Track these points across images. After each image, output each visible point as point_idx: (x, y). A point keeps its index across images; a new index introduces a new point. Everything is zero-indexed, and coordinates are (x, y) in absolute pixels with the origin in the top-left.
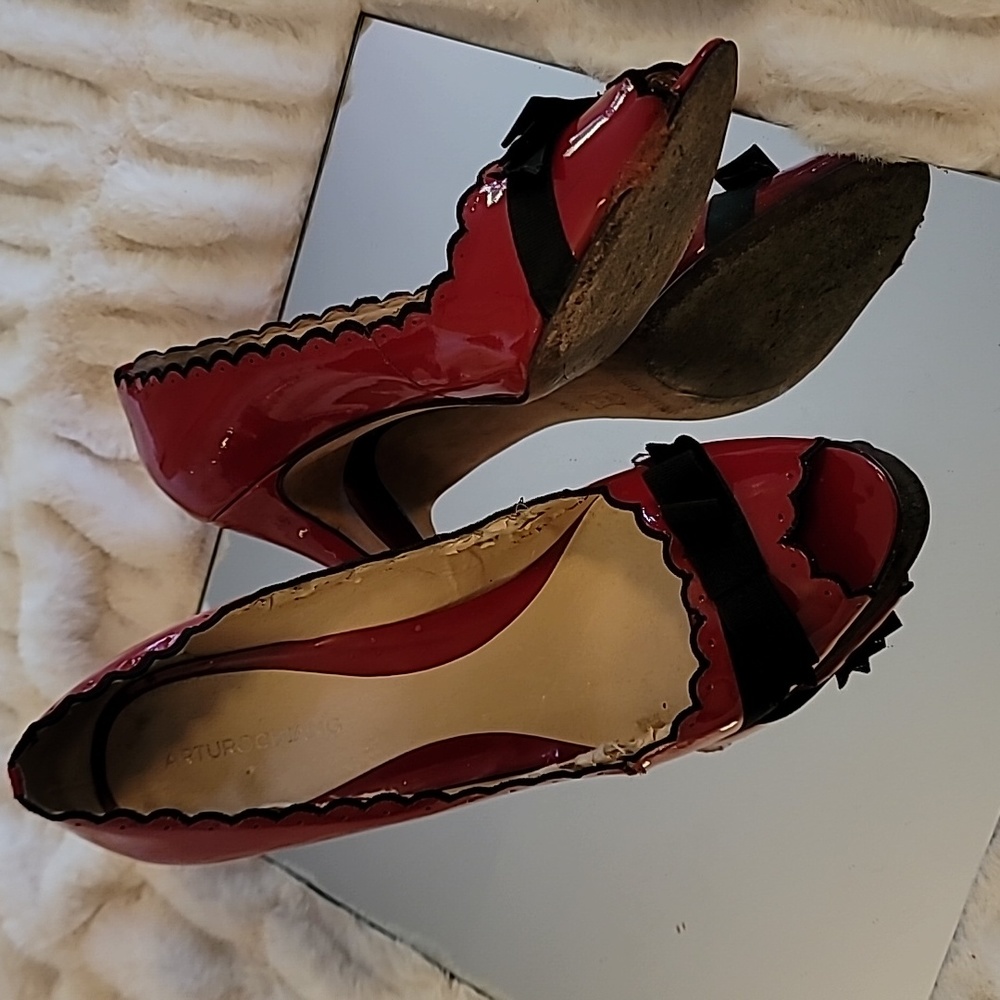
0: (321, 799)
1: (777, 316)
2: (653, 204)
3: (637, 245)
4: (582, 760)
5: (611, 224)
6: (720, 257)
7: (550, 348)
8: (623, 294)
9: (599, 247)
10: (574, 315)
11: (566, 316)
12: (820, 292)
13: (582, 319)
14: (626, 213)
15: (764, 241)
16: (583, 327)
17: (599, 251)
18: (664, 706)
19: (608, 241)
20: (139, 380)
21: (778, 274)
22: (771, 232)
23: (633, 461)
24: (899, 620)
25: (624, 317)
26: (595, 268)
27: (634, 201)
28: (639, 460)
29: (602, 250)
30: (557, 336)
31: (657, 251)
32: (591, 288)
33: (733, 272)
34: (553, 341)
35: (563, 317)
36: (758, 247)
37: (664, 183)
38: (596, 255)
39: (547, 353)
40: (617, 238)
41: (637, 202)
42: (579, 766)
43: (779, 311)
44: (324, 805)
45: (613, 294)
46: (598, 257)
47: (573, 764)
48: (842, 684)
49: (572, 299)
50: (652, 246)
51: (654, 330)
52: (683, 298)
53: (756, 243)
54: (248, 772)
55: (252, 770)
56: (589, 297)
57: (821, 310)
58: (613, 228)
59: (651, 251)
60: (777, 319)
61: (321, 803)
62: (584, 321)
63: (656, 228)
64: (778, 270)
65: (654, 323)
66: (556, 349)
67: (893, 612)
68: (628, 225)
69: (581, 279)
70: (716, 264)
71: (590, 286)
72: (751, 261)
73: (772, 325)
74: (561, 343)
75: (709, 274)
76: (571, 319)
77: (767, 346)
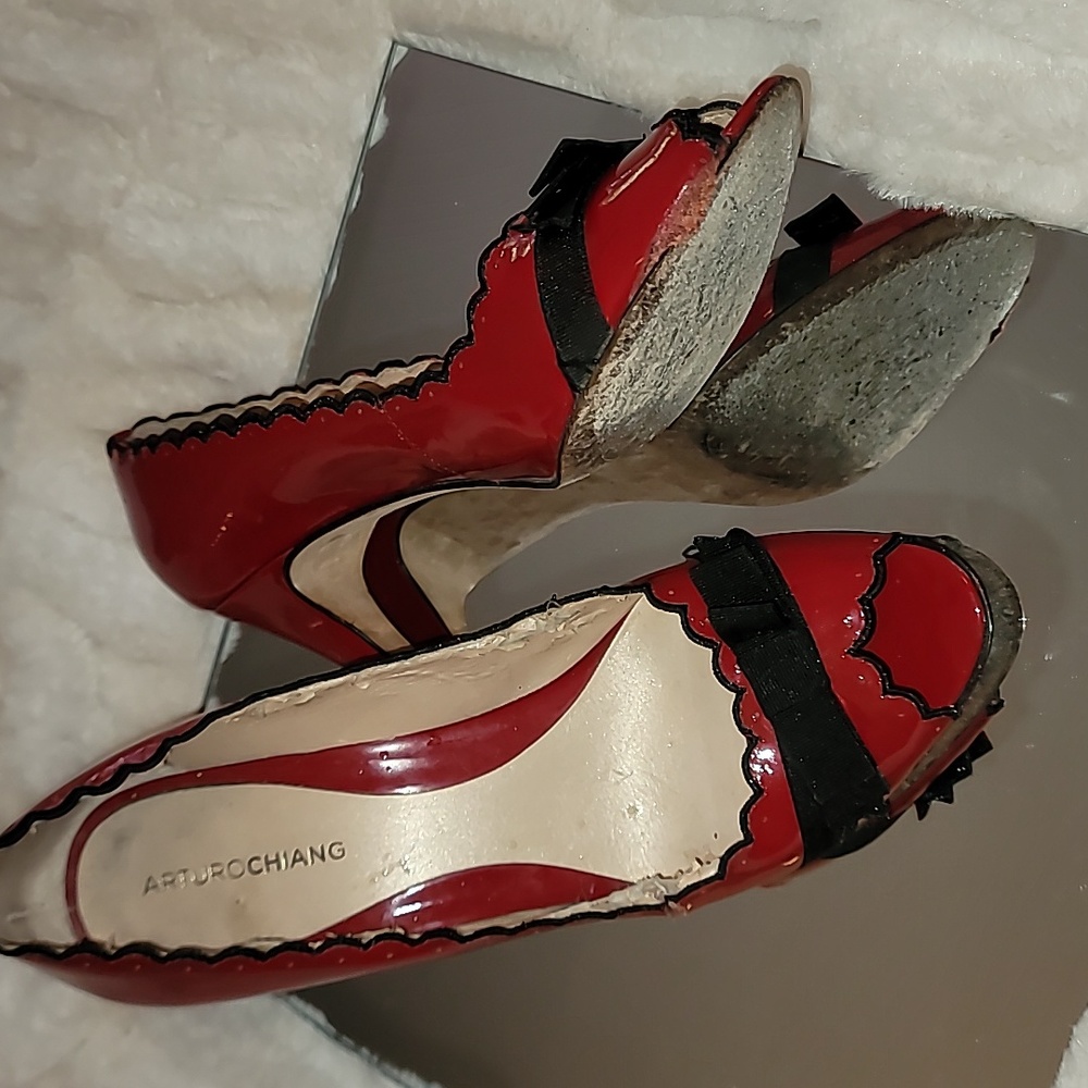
0: (314, 938)
1: (857, 389)
2: (701, 263)
3: (684, 309)
4: (617, 898)
5: (650, 286)
6: (789, 322)
7: (582, 427)
8: (669, 364)
9: (638, 312)
10: (609, 389)
11: (600, 390)
12: (906, 362)
13: (619, 393)
14: (668, 274)
15: (841, 305)
16: (620, 402)
17: (637, 317)
18: (716, 836)
19: (647, 305)
20: (131, 451)
21: (858, 341)
22: (849, 294)
23: (685, 554)
24: (989, 742)
25: (674, 389)
26: (632, 336)
27: (677, 260)
28: (691, 553)
29: (640, 315)
30: (590, 413)
31: (710, 316)
32: (630, 358)
33: (805, 338)
34: (586, 418)
35: (597, 392)
36: (833, 311)
37: (713, 240)
38: (633, 321)
39: (579, 432)
40: (658, 302)
41: (680, 261)
43: (859, 383)
44: (319, 944)
45: (657, 365)
46: (636, 323)
48: (921, 815)
49: (607, 370)
50: (703, 310)
51: (713, 404)
52: (747, 367)
53: (832, 307)
54: (238, 902)
55: (242, 900)
56: (627, 369)
57: (909, 383)
58: (652, 290)
59: (702, 316)
60: (857, 393)
61: (315, 941)
62: (622, 395)
63: (706, 289)
64: (858, 337)
65: (713, 396)
66: (588, 427)
67: (983, 733)
68: (672, 287)
69: (616, 349)
70: (784, 329)
71: (627, 356)
72: (826, 327)
73: (852, 399)
74: (594, 420)
75: (777, 341)
76: (606, 393)
77: (845, 423)
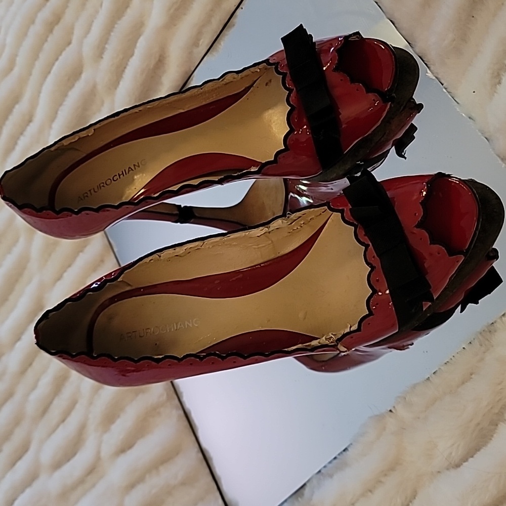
0: (202, 352)
4: (314, 343)
42: (313, 346)
44: (182, 356)
47: (310, 345)
54: (156, 344)
55: (158, 344)
